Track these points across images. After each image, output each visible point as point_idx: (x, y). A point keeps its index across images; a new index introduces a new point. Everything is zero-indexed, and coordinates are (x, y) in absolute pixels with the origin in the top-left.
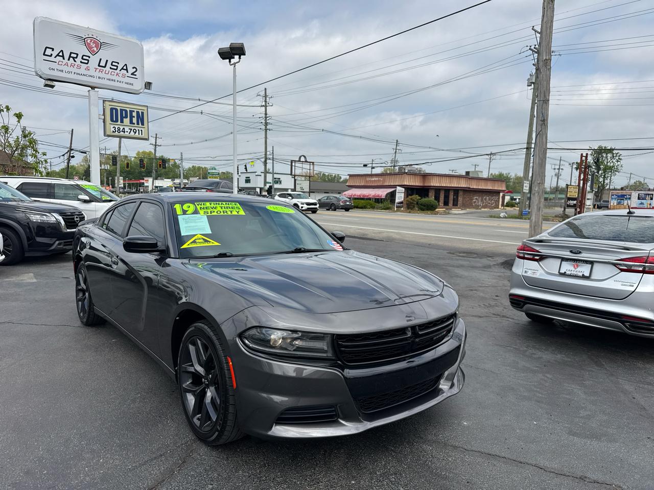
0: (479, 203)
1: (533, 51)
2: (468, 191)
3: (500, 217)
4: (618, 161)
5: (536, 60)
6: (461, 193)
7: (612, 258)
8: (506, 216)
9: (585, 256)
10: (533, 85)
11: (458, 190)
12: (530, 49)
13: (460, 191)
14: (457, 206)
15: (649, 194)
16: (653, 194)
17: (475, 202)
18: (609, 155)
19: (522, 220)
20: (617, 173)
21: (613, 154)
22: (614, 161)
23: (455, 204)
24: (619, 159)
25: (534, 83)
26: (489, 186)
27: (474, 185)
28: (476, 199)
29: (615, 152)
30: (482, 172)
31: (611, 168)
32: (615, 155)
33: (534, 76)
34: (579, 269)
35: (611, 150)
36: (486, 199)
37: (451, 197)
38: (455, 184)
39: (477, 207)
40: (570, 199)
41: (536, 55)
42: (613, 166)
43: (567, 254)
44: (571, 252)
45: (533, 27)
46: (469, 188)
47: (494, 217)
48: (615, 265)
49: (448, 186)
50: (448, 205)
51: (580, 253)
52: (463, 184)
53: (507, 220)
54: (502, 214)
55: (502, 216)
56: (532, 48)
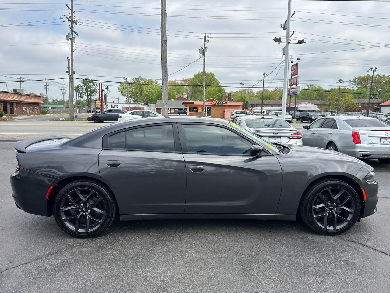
0: (27, 111)
1: (68, 19)
2: (19, 103)
3: (60, 120)
4: (96, 87)
5: (70, 25)
6: (15, 105)
7: (288, 135)
8: (64, 119)
9: (279, 135)
10: (70, 40)
11: (13, 102)
12: (67, 17)
13: (14, 103)
14: (13, 113)
15: (116, 105)
16: (118, 105)
17: (24, 111)
18: (92, 84)
19: (75, 122)
20: (97, 93)
21: (93, 83)
22: (94, 87)
23: (12, 112)
24: (97, 86)
25: (70, 39)
26: (33, 100)
27: (23, 100)
28: (25, 109)
29: (94, 82)
30: (26, 90)
31: (93, 91)
32: (94, 84)
33: (71, 35)
34: (276, 140)
35: (92, 81)
36: (31, 109)
37: (8, 108)
38: (10, 98)
39: (26, 114)
40: (97, 108)
41: (70, 22)
42: (95, 90)
43: (272, 135)
44: (274, 134)
45: (67, 4)
46: (21, 101)
47: (56, 120)
48: (289, 137)
49: (6, 99)
50: (7, 113)
51: (277, 134)
52: (16, 98)
53: (65, 121)
54: (61, 118)
55: (61, 120)
56: (68, 17)
